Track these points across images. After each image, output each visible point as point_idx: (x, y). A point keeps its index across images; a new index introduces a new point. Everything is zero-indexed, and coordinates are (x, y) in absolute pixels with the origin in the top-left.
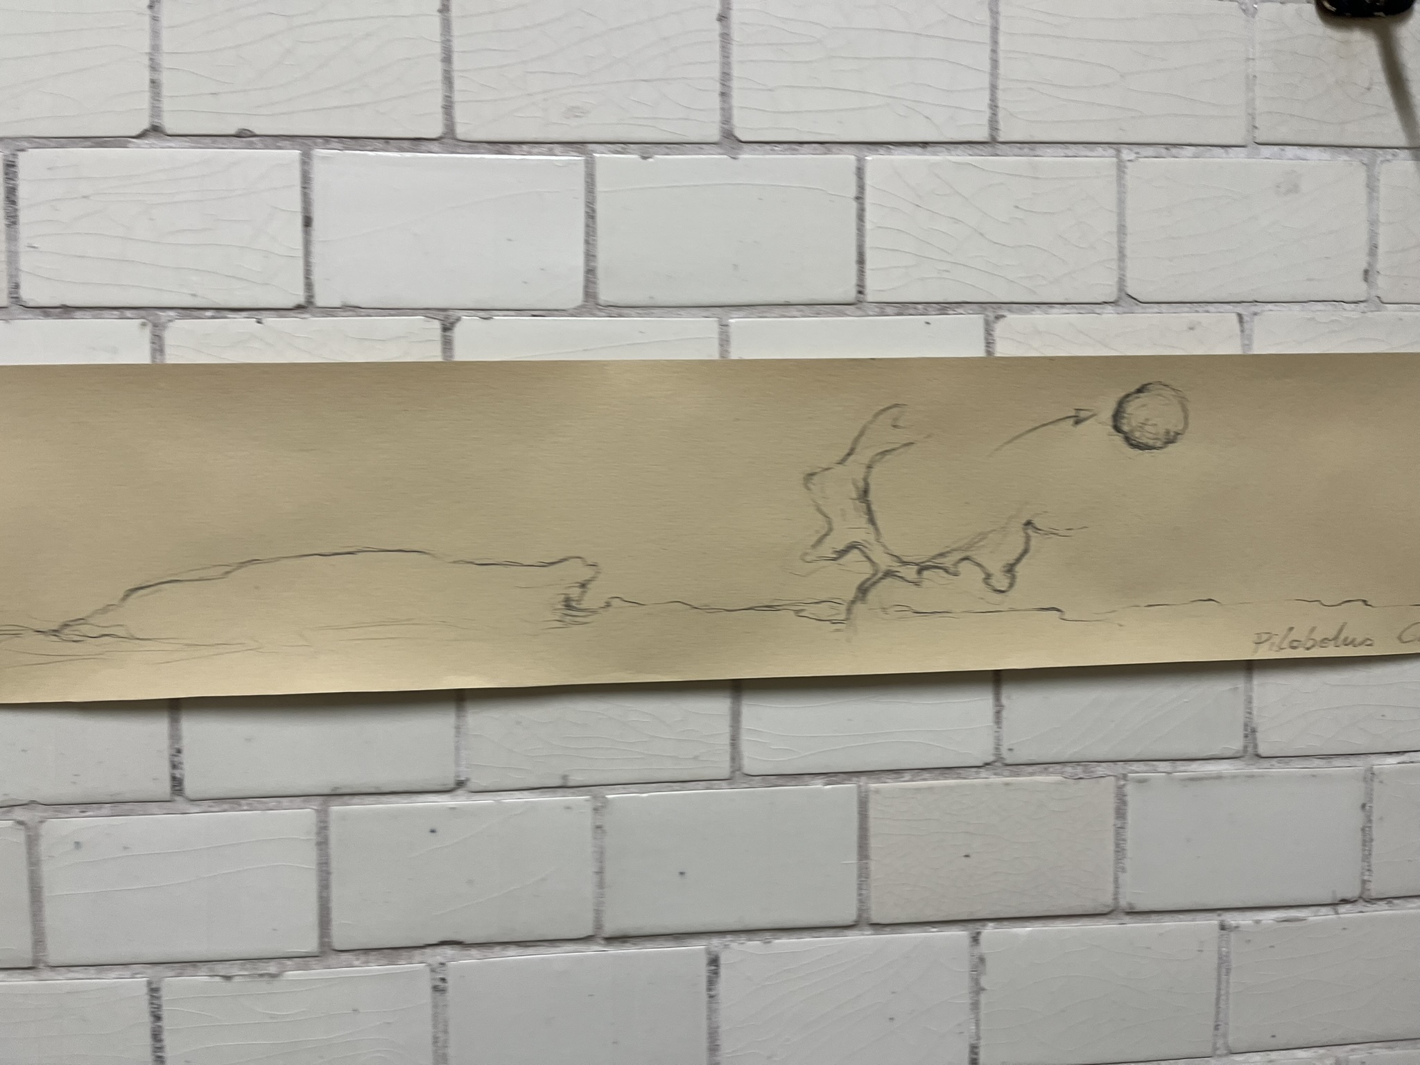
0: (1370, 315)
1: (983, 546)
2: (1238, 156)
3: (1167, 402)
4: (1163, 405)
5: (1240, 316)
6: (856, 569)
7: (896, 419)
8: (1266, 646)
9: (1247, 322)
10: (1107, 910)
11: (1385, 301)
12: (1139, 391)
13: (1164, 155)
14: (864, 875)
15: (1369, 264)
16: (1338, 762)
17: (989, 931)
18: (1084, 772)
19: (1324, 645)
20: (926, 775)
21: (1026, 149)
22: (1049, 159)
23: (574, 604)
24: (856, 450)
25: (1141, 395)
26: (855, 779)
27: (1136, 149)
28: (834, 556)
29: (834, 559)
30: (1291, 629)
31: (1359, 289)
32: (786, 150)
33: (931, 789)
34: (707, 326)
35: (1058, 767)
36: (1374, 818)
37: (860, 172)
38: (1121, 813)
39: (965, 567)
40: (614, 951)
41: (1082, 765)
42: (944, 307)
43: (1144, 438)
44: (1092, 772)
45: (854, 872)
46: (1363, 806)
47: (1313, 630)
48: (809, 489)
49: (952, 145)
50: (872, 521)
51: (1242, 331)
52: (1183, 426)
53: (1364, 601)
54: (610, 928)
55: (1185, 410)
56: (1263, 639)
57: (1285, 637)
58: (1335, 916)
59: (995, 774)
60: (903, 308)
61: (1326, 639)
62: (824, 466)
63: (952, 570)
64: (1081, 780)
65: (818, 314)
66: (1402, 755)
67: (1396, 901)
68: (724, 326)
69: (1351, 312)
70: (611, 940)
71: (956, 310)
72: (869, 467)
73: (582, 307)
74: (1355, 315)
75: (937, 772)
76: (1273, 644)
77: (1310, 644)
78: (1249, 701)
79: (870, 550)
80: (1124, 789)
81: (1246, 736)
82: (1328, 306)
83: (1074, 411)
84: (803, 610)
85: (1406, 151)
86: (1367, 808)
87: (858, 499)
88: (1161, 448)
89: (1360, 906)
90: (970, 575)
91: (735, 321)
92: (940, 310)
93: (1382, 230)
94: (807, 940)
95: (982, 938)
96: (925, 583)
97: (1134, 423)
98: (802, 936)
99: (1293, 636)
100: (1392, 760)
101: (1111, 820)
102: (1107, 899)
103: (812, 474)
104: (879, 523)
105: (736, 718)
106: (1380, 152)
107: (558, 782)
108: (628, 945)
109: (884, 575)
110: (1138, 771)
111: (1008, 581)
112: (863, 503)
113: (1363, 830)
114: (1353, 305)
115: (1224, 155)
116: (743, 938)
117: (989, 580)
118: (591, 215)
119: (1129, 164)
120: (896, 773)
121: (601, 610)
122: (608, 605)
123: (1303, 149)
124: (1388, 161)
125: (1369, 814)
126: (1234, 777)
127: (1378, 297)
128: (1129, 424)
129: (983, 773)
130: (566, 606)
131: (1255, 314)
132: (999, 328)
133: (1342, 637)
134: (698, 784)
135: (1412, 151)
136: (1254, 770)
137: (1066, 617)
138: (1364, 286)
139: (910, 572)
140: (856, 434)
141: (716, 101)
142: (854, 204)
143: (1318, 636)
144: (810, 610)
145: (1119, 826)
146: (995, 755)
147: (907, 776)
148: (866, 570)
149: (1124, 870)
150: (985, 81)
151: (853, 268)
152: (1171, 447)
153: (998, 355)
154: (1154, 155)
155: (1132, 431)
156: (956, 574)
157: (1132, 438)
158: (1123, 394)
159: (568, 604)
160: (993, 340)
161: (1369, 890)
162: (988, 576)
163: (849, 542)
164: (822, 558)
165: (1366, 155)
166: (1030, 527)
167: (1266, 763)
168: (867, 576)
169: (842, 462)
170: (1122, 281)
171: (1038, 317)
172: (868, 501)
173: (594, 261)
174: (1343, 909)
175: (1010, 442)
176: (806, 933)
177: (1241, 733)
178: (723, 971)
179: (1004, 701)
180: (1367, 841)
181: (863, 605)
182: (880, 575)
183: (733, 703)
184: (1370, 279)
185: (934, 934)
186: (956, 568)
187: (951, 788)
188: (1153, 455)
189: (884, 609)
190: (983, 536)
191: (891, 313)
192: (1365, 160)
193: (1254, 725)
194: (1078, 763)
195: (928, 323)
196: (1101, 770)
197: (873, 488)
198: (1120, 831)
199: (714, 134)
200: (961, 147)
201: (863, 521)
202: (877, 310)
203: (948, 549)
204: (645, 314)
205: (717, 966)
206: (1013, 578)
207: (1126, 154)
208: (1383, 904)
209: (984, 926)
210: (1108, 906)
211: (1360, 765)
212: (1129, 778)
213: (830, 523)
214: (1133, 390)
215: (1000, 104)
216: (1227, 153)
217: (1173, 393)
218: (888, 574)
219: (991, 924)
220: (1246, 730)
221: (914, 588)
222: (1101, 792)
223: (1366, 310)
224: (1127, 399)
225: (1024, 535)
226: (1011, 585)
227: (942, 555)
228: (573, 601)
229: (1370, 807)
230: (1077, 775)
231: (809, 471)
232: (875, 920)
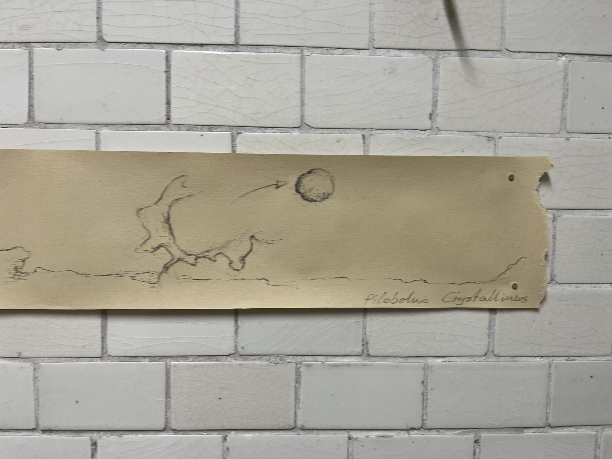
0: (431, 136)
1: (229, 247)
2: (364, 55)
3: (323, 178)
4: (322, 180)
5: (364, 136)
6: (163, 256)
7: (183, 183)
8: (371, 301)
9: (367, 139)
10: (290, 427)
11: (440, 130)
12: (309, 172)
13: (325, 53)
14: (168, 406)
15: (432, 110)
16: (410, 360)
17: (232, 435)
18: (280, 360)
19: (402, 302)
20: (200, 359)
21: (254, 48)
22: (266, 54)
23: (19, 270)
24: (163, 198)
25: (310, 174)
26: (164, 360)
27: (311, 49)
28: (152, 250)
29: (152, 252)
30: (385, 293)
31: (428, 124)
32: (130, 46)
33: (202, 365)
34: (89, 134)
35: (267, 357)
36: (428, 388)
37: (168, 59)
38: (298, 380)
39: (219, 257)
40: (46, 436)
41: (279, 357)
42: (211, 127)
43: (311, 196)
44: (285, 360)
45: (163, 404)
46: (423, 382)
47: (396, 294)
48: (139, 216)
49: (216, 46)
50: (172, 233)
51: (364, 143)
52: (332, 190)
53: (425, 281)
54: (43, 425)
55: (333, 182)
56: (370, 298)
57: (382, 297)
58: (408, 436)
59: (235, 359)
60: (190, 127)
61: (403, 299)
62: (147, 205)
63: (213, 258)
64: (278, 364)
65: (146, 129)
66: (445, 357)
67: (441, 431)
68: (97, 134)
69: (422, 135)
70: (44, 431)
71: (218, 129)
72: (170, 206)
73: (27, 123)
74: (424, 136)
75: (206, 357)
76: (375, 300)
77: (394, 301)
78: (365, 328)
79: (170, 248)
80: (300, 369)
81: (363, 345)
82: (411, 132)
83: (276, 182)
84: (135, 277)
85: (456, 52)
86: (425, 383)
87: (165, 222)
88: (321, 201)
89: (422, 432)
90: (222, 261)
91: (104, 132)
92: (209, 129)
93: (440, 93)
94: (140, 436)
95: (228, 439)
96: (199, 265)
97: (306, 189)
98: (138, 434)
99: (386, 296)
100: (439, 360)
101: (293, 384)
102: (290, 423)
103: (141, 209)
104: (176, 235)
105: (104, 328)
106: (441, 52)
107: (16, 355)
108: (53, 434)
109: (177, 261)
110: (308, 360)
111: (242, 265)
112: (167, 224)
113: (423, 394)
114: (423, 132)
115: (357, 54)
116: (109, 434)
117: (231, 264)
118: (31, 78)
119: (307, 57)
120: (185, 357)
121: (32, 274)
122: (35, 271)
123: (399, 51)
124: (445, 57)
125: (426, 386)
126: (356, 365)
127: (437, 128)
128: (304, 189)
129: (229, 358)
130: (16, 271)
131: (371, 135)
132: (239, 139)
133: (411, 298)
134: (85, 359)
135: (458, 52)
136: (367, 362)
137: (270, 283)
138: (429, 122)
139: (191, 259)
140: (163, 190)
141: (94, 21)
142: (164, 75)
143: (399, 297)
144: (138, 277)
145: (297, 387)
146: (234, 350)
147: (191, 359)
148: (168, 258)
149: (299, 408)
150: (232, 13)
151: (164, 106)
152: (326, 201)
153: (238, 152)
154: (320, 53)
155: (305, 192)
156: (215, 261)
157: (306, 196)
158: (301, 174)
159: (16, 270)
160: (235, 145)
161: (426, 424)
162: (231, 262)
163: (160, 243)
164: (145, 251)
165: (433, 55)
166: (253, 238)
167: (373, 359)
168: (169, 261)
169: (156, 203)
170: (302, 117)
171: (258, 133)
172: (169, 223)
173: (33, 101)
174: (413, 433)
175: (243, 196)
176: (140, 433)
177: (361, 344)
178: (99, 449)
179: (239, 323)
180: (424, 400)
181: (166, 275)
182: (175, 260)
183: (102, 321)
184: (433, 118)
185: (205, 435)
186: (214, 258)
187: (212, 366)
188: (316, 204)
189: (177, 277)
190: (229, 242)
191: (184, 130)
192: (433, 57)
193: (367, 340)
194: (277, 355)
195: (202, 135)
196: (289, 359)
197: (172, 217)
198: (297, 390)
199: (93, 38)
200: (221, 47)
201: (167, 233)
202: (177, 128)
203: (211, 249)
204: (59, 127)
205: (96, 446)
206: (244, 263)
207: (306, 52)
208: (434, 432)
209: (230, 433)
210: (291, 426)
211: (422, 361)
212: (302, 364)
213: (150, 234)
214: (306, 172)
215: (241, 25)
216: (359, 52)
217: (327, 174)
218: (179, 260)
219: (233, 432)
220: (363, 342)
221: (193, 267)
222: (289, 370)
223: (430, 134)
224: (303, 177)
225: (250, 242)
226: (243, 267)
227: (208, 251)
228: (19, 268)
229: (427, 383)
230: (276, 361)
231: (139, 207)
232: (174, 427)
